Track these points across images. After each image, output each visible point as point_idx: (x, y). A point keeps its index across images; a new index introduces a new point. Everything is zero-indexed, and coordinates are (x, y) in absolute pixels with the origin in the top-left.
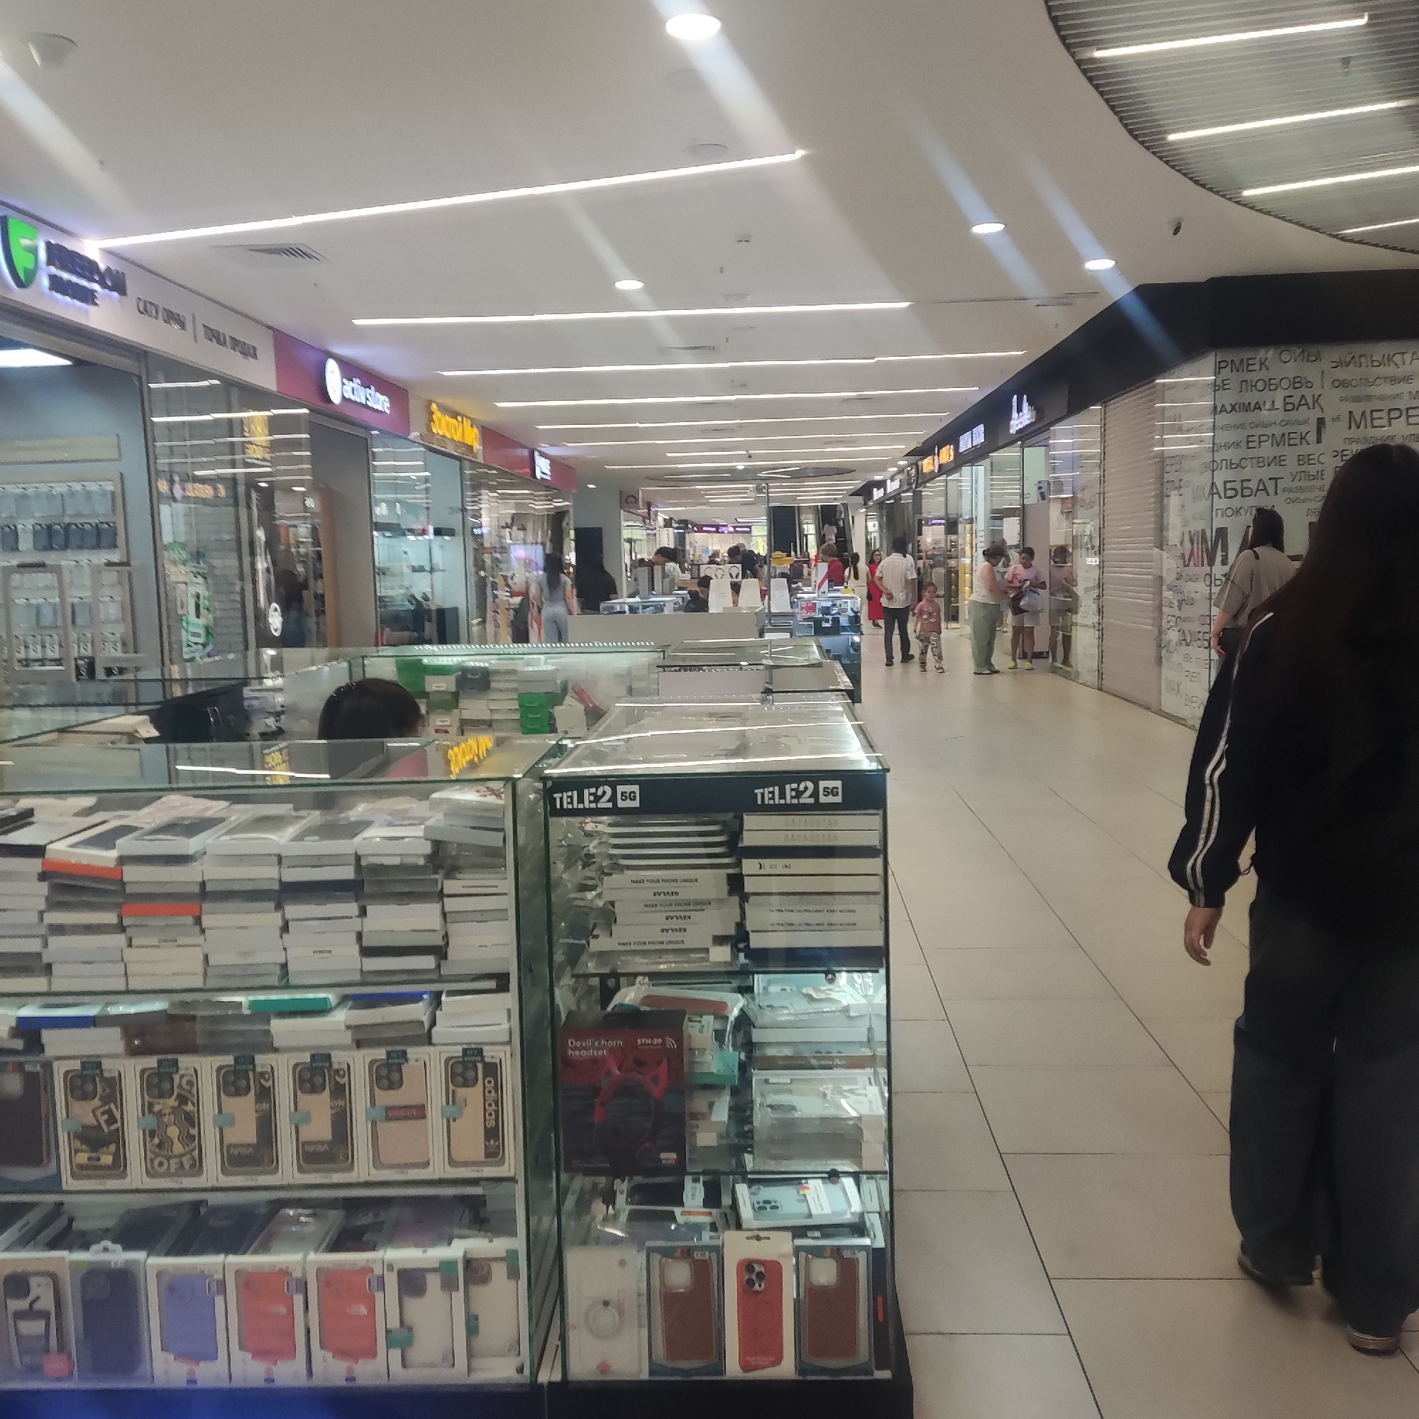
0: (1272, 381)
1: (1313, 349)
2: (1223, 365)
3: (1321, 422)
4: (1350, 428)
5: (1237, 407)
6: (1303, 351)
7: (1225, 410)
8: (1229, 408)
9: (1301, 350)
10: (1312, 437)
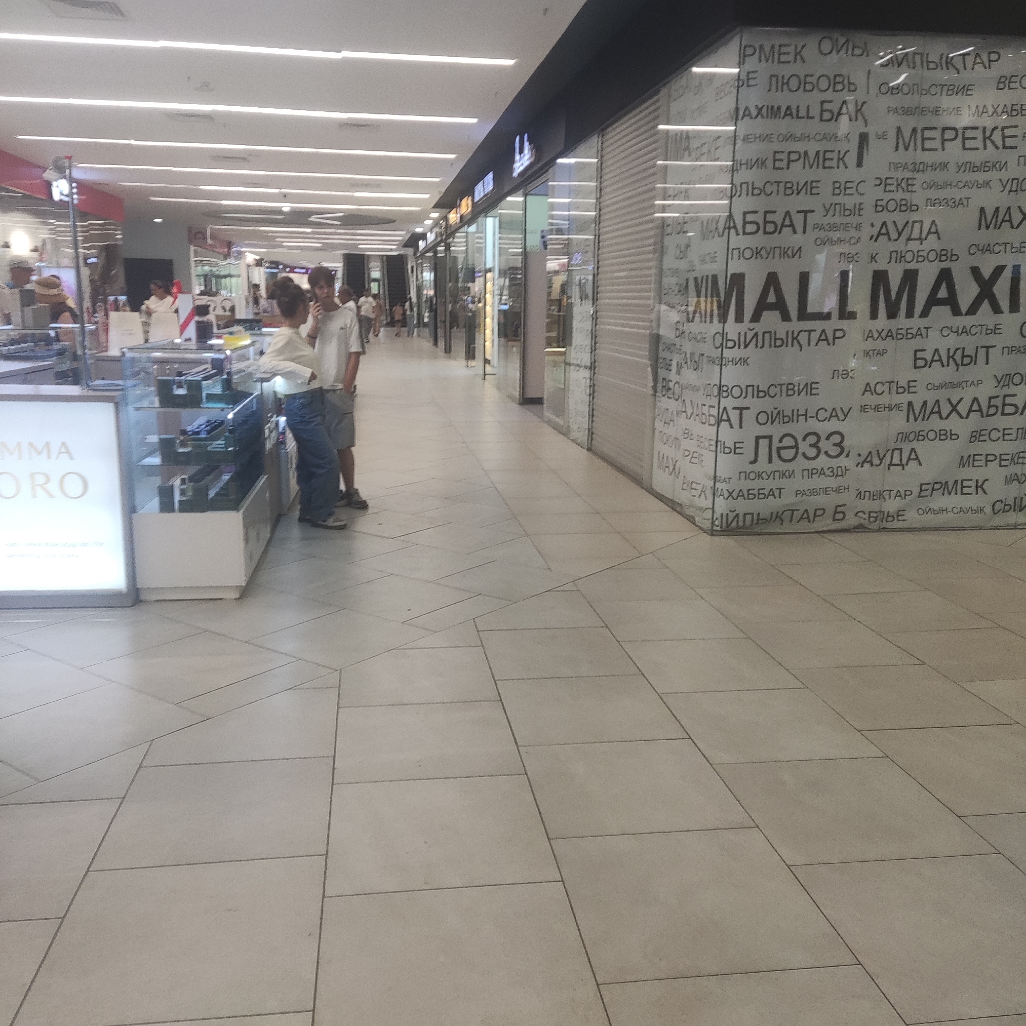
0: (809, 79)
1: (860, 37)
2: (749, 51)
3: (864, 139)
4: (897, 150)
5: (764, 111)
6: (847, 41)
7: (750, 115)
8: (754, 112)
9: (845, 40)
10: (851, 159)
